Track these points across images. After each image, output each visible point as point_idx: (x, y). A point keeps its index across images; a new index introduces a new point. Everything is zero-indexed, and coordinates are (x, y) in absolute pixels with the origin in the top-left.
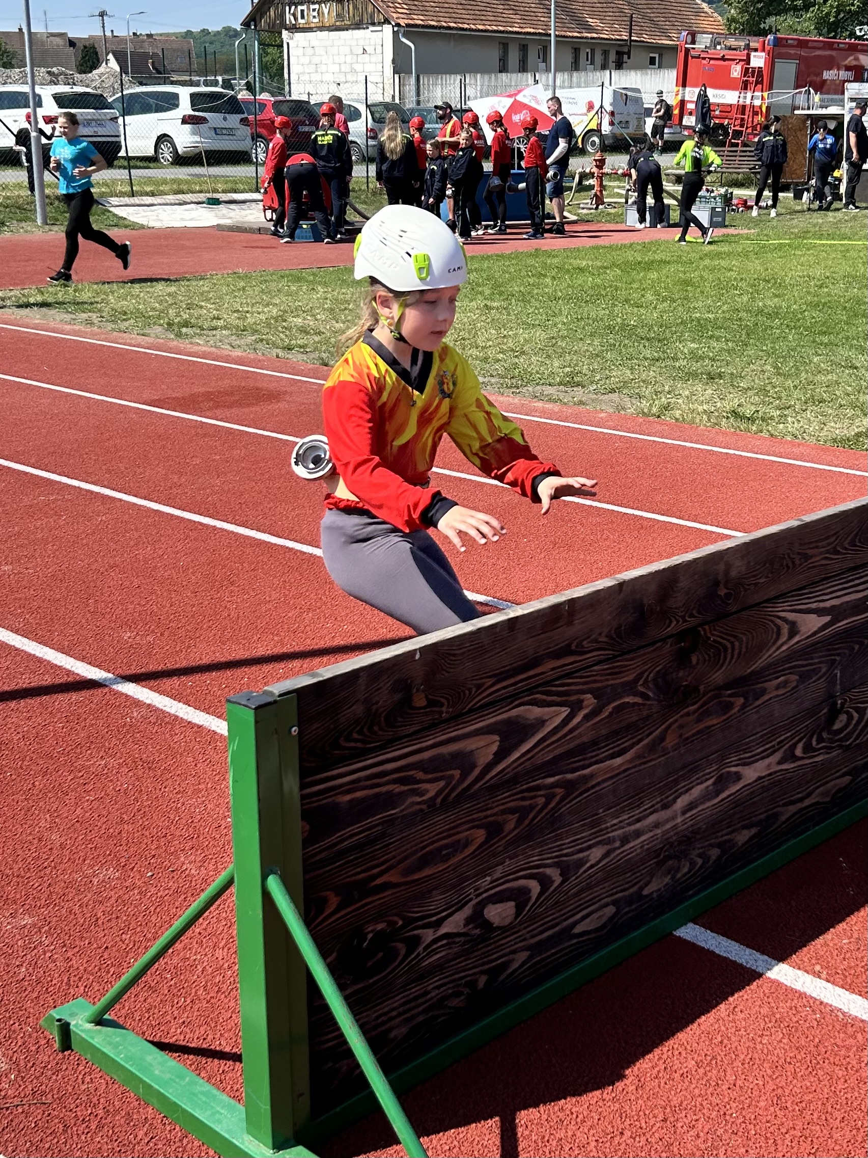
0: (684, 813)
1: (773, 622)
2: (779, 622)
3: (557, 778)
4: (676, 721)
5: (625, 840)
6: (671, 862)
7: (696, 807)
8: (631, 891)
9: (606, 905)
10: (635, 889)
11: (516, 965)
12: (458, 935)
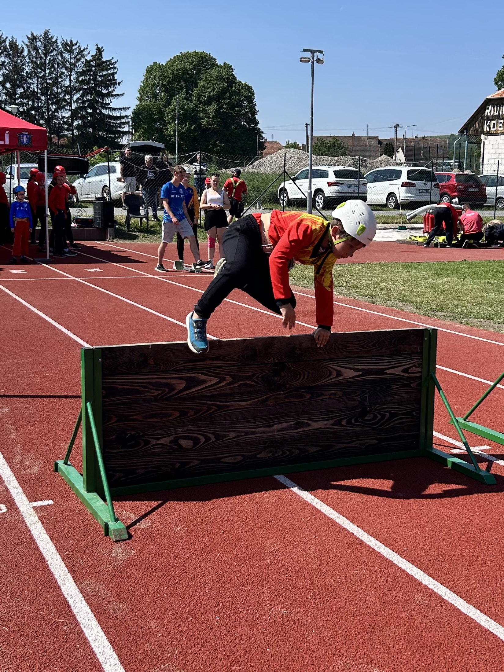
0: (278, 431)
1: (327, 369)
2: (331, 369)
3: (213, 402)
4: (274, 395)
5: (247, 434)
6: (272, 449)
7: (285, 431)
8: (251, 454)
9: (238, 455)
10: (253, 453)
11: (194, 464)
12: (167, 445)
